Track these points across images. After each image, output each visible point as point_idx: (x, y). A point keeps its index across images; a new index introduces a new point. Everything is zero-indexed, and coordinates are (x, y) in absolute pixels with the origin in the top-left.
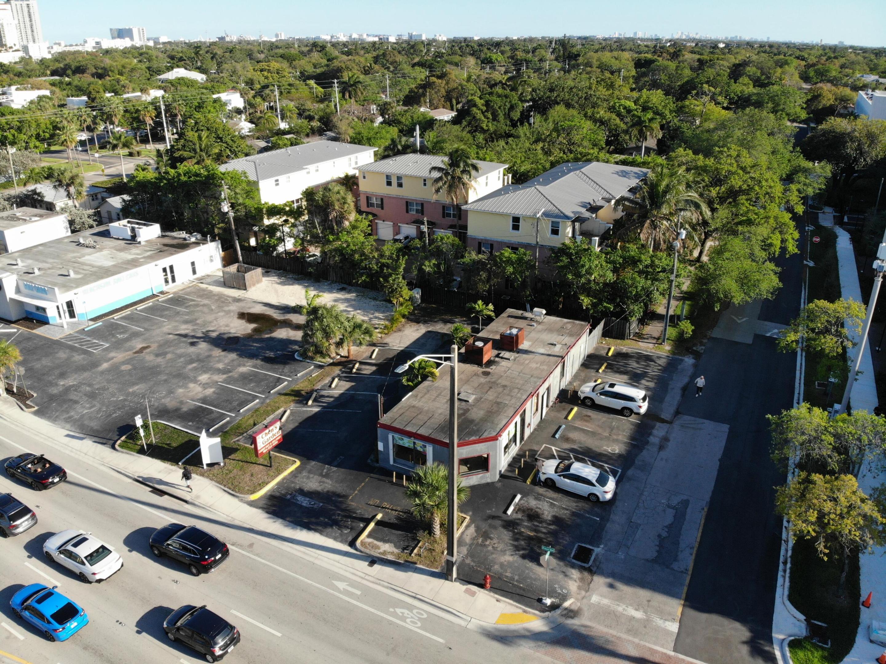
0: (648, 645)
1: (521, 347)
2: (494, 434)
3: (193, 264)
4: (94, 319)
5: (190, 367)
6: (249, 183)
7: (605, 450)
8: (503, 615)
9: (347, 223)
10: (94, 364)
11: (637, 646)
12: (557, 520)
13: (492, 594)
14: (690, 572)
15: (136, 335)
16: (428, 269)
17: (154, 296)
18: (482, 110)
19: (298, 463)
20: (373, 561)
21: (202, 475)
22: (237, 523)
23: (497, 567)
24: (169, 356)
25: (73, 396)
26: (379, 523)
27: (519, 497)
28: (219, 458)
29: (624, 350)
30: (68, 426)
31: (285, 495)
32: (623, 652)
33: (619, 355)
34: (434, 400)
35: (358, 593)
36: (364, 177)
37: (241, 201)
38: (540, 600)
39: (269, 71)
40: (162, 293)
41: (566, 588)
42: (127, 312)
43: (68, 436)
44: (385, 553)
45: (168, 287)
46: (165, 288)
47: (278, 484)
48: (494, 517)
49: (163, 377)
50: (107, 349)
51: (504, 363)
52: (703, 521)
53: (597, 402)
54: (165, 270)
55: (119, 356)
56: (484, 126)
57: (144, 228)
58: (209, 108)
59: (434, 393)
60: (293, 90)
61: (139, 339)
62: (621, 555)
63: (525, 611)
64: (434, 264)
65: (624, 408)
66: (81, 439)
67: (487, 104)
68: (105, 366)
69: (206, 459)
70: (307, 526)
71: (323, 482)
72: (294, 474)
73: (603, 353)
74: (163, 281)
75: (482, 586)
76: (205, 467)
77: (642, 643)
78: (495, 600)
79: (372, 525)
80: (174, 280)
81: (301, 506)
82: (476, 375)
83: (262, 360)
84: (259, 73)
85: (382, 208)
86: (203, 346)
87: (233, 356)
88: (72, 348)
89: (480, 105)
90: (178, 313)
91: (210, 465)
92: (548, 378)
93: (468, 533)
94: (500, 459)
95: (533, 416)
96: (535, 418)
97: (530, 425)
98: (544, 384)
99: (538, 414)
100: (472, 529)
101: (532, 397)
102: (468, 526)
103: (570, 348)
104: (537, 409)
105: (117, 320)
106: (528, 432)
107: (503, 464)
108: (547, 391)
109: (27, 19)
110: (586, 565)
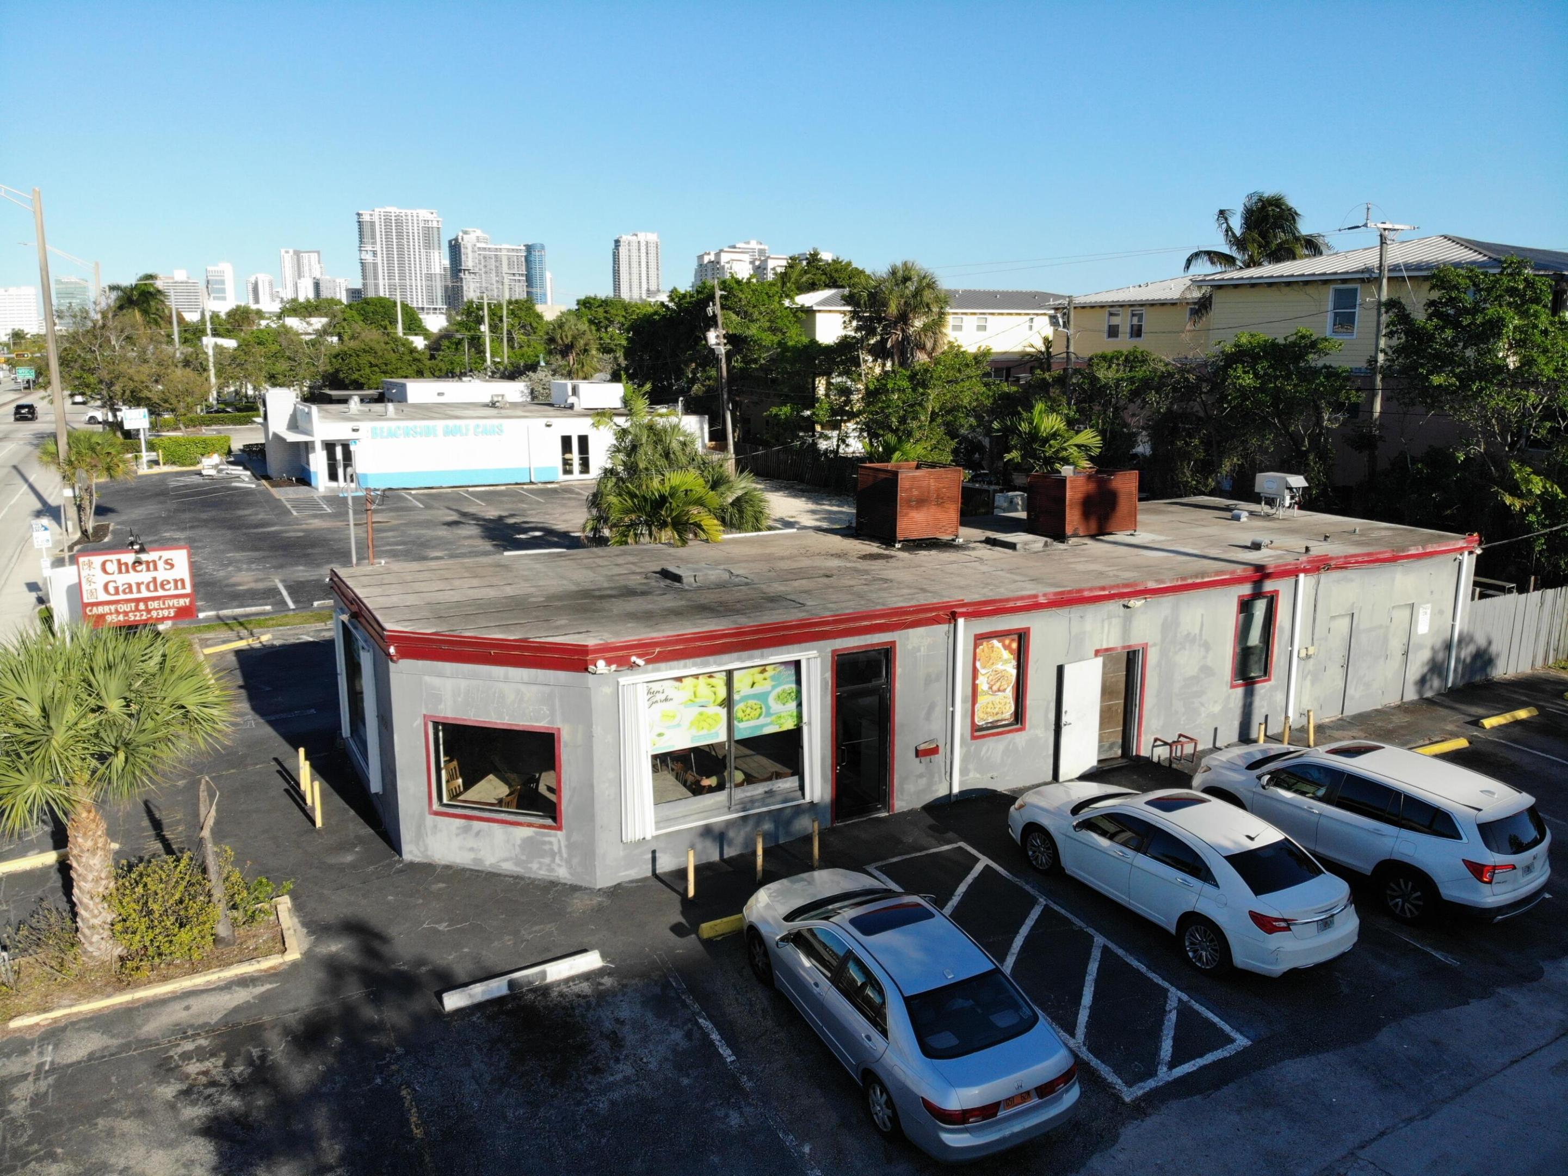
1: (1117, 538)
2: (592, 642)
9: (921, 357)
17: (529, 483)
42: (448, 490)
45: (569, 477)
46: (561, 477)
51: (983, 552)
54: (567, 441)
55: (315, 524)
59: (628, 560)
68: (273, 528)
74: (559, 465)
80: (584, 466)
82: (839, 555)
88: (277, 508)
90: (522, 501)
92: (1114, 607)
93: (197, 1005)
94: (619, 783)
95: (978, 731)
96: (994, 747)
97: (938, 758)
98: (1075, 612)
99: (1019, 739)
100: (242, 996)
101: (953, 617)
102: (244, 982)
103: (1320, 565)
104: (1019, 716)
105: (410, 494)
106: (923, 782)
107: (658, 824)
108: (1099, 661)
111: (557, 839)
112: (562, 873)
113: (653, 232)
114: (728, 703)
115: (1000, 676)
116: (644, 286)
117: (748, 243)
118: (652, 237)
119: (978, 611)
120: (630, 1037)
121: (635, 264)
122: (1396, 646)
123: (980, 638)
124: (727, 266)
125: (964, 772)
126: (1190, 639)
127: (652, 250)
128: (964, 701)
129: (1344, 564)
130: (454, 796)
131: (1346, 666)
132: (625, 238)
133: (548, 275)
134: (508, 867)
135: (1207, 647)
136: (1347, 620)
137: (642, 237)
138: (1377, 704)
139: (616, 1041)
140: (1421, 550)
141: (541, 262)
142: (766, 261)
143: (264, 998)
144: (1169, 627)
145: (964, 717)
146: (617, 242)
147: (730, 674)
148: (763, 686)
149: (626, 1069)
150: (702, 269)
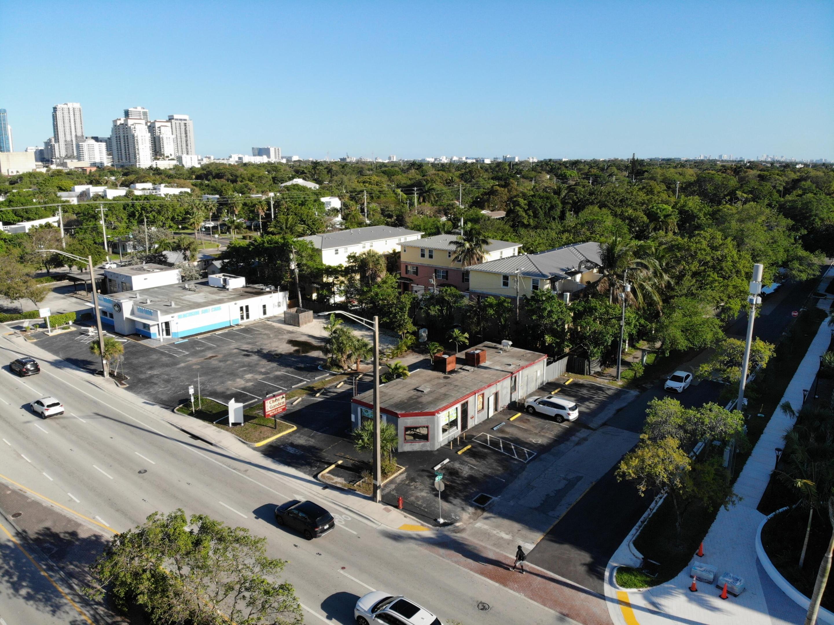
0: (505, 554)
1: (482, 364)
2: (433, 410)
3: (264, 306)
4: (183, 338)
5: (241, 369)
6: (313, 250)
7: (531, 441)
8: (405, 526)
9: (379, 280)
10: (175, 364)
11: (497, 553)
12: (471, 478)
13: (402, 512)
14: (560, 518)
15: (210, 348)
16: (433, 313)
17: (231, 326)
18: (524, 209)
19: (295, 428)
20: (326, 486)
21: (227, 430)
22: (241, 458)
23: (413, 498)
24: (229, 362)
25: (154, 380)
26: (338, 466)
27: (447, 460)
28: (241, 420)
29: (581, 381)
30: (146, 397)
31: (279, 446)
32: (484, 555)
33: (575, 385)
34: (399, 390)
36: (405, 251)
37: (304, 262)
38: (436, 520)
39: (370, 183)
40: (237, 325)
41: (459, 516)
42: (208, 335)
43: (145, 403)
44: (336, 483)
45: (243, 321)
46: (240, 322)
47: (278, 439)
48: (423, 470)
49: (220, 374)
50: (187, 356)
51: (464, 373)
52: (588, 490)
53: (537, 410)
54: (241, 309)
55: (193, 360)
56: (525, 222)
57: (234, 279)
58: (310, 206)
59: (401, 386)
60: (382, 196)
61: (211, 351)
62: (512, 503)
63: (422, 525)
64: (438, 309)
65: (557, 415)
66: (153, 405)
67: (530, 204)
68: (182, 365)
69: (232, 420)
70: (288, 464)
71: (309, 440)
72: (290, 435)
73: (562, 382)
74: (240, 317)
75: (397, 507)
76: (230, 425)
77: (502, 552)
78: (403, 516)
79: (333, 466)
80: (248, 317)
81: (288, 453)
82: (439, 378)
83: (295, 368)
84: (362, 184)
85: (417, 275)
86: (255, 358)
87: (274, 365)
88: (163, 353)
89: (522, 205)
90: (244, 338)
91: (234, 424)
92: (495, 385)
94: (437, 432)
95: (478, 412)
96: (480, 414)
97: (474, 418)
98: (490, 388)
99: (483, 412)
101: (475, 394)
103: (523, 368)
104: (483, 408)
105: (199, 339)
106: (471, 423)
107: (443, 438)
108: (494, 394)
109: (183, 135)
110: (482, 506)
111: (428, 443)
112: (429, 449)
113: (77, 102)
114: (449, 416)
115: (481, 402)
116: (74, 134)
117: (136, 108)
118: (77, 105)
119: (477, 391)
120: (462, 468)
121: (67, 121)
122: (535, 379)
123: (479, 395)
124: (132, 127)
125: (477, 419)
126: (504, 388)
127: (77, 113)
128: (477, 407)
130: (405, 439)
132: (59, 106)
133: (9, 127)
134: (419, 450)
135: (507, 388)
136: (527, 377)
137: (70, 105)
139: (460, 469)
140: (538, 361)
141: (4, 120)
142: (154, 123)
144: (501, 386)
146: (55, 109)
148: (453, 412)
149: (465, 472)
150: (116, 128)
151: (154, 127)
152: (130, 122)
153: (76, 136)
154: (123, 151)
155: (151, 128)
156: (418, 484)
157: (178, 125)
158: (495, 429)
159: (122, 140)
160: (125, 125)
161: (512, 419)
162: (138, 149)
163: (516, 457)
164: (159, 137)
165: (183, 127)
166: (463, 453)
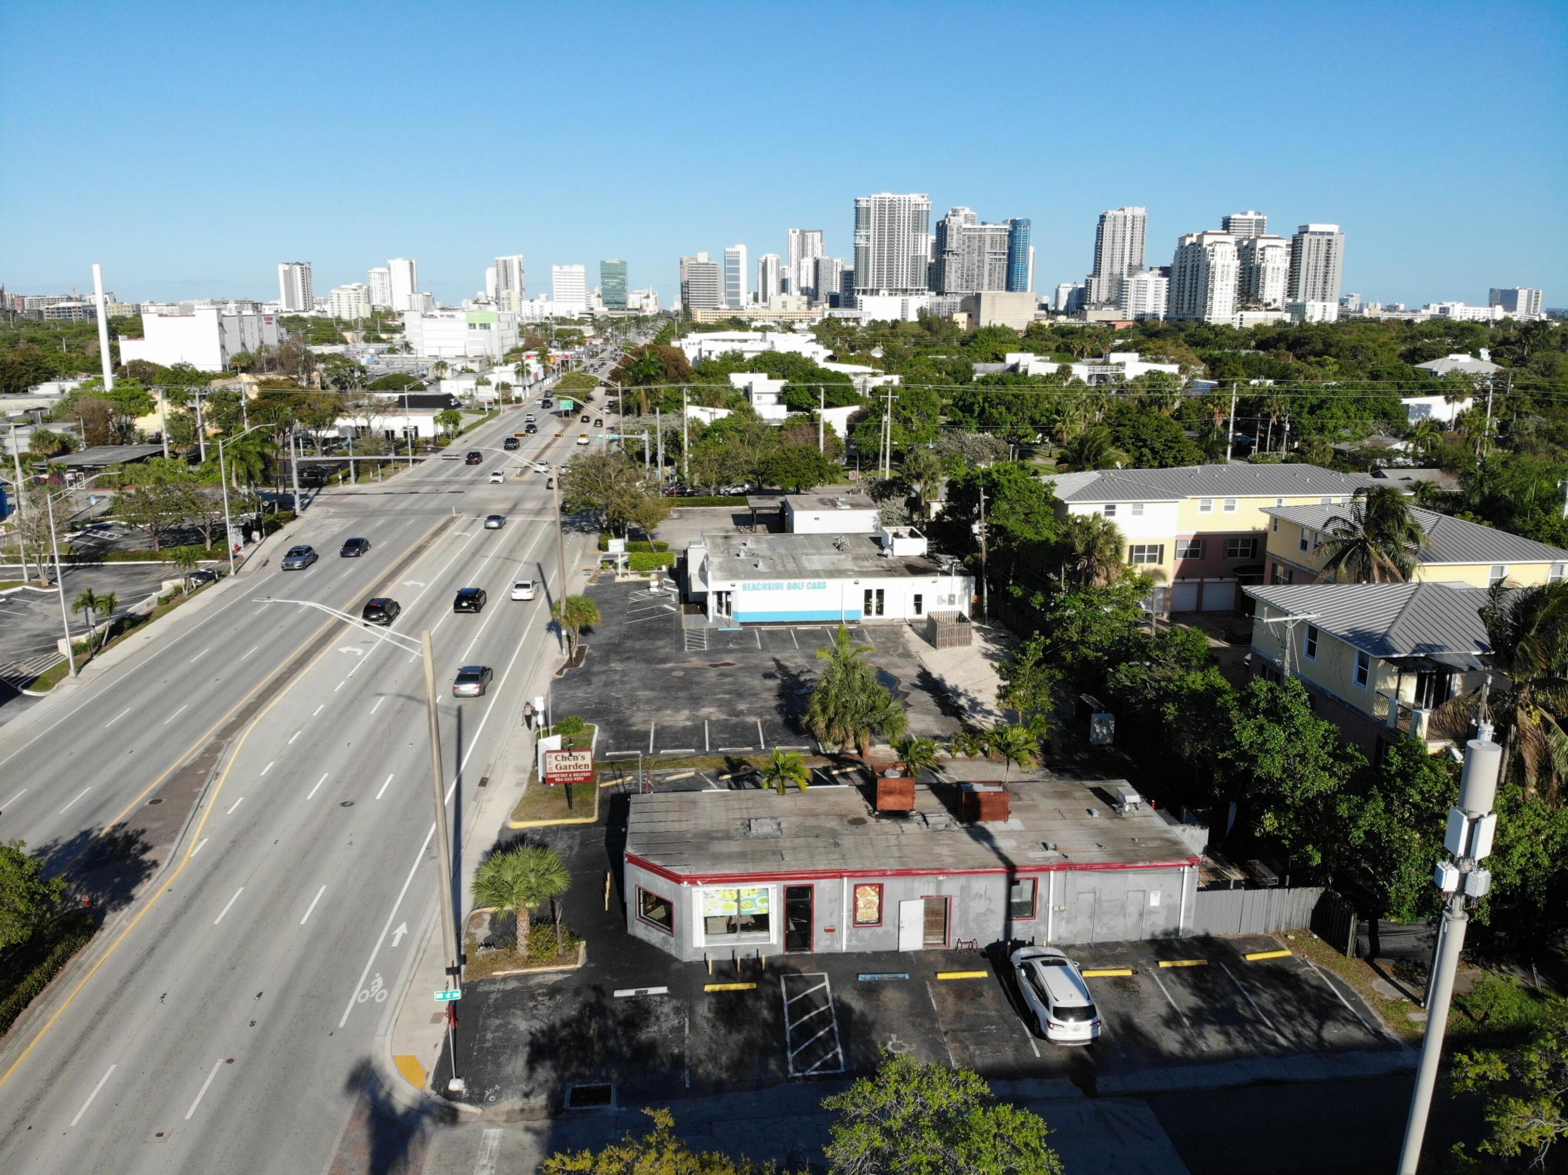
1: (992, 826)
3: (919, 597)
7: (886, 1041)
8: (411, 1058)
9: (1099, 582)
10: (663, 661)
12: (651, 1048)
13: (444, 1034)
19: (592, 820)
23: (495, 1022)
25: (597, 678)
27: (663, 990)
29: (1307, 969)
31: (530, 837)
35: (395, 943)
40: (850, 622)
41: (498, 1098)
42: (783, 628)
44: (473, 933)
45: (868, 617)
46: (863, 618)
47: (545, 826)
48: (598, 987)
50: (698, 652)
51: (913, 826)
54: (868, 594)
55: (694, 662)
57: (911, 539)
63: (428, 1073)
65: (1035, 1015)
68: (669, 665)
72: (569, 827)
73: (1240, 948)
74: (862, 608)
80: (880, 611)
82: (843, 815)
83: (787, 719)
86: (772, 683)
87: (773, 703)
88: (678, 640)
92: (930, 878)
93: (548, 977)
94: (691, 925)
95: (856, 923)
96: (866, 933)
97: (836, 932)
98: (909, 880)
99: (880, 930)
100: (560, 977)
101: (842, 877)
102: (562, 972)
103: (1066, 866)
104: (880, 920)
105: (759, 630)
106: (828, 943)
107: (707, 942)
108: (922, 901)
109: (1322, 263)
110: (567, 1105)
111: (672, 940)
112: (673, 952)
113: (1141, 206)
114: (738, 901)
115: (870, 902)
116: (1127, 260)
117: (1245, 214)
118: (1140, 211)
119: (853, 874)
120: (662, 1019)
121: (1118, 239)
122: (1133, 910)
123: (856, 887)
124: (1209, 249)
125: (849, 940)
126: (979, 896)
127: (1139, 225)
128: (848, 911)
129: (1088, 867)
130: (646, 912)
131: (1092, 916)
132: (1111, 214)
133: (1031, 249)
134: (658, 945)
135: (990, 900)
136: (1091, 895)
137: (1129, 211)
138: (1120, 938)
139: (658, 1019)
140: (1148, 864)
141: (1025, 237)
142: (1255, 241)
143: (566, 979)
144: (963, 889)
145: (849, 917)
146: (1102, 219)
147: (738, 892)
148: (754, 896)
149: (656, 1028)
150: (1183, 251)
151: (1254, 249)
152: (1207, 240)
153: (1130, 265)
154: (1187, 294)
155: (1246, 253)
156: (548, 1003)
157: (1314, 243)
158: (861, 978)
159: (1188, 272)
160: (1197, 245)
161: (941, 976)
162: (1212, 290)
163: (790, 1056)
164: (1259, 268)
165: (1323, 248)
166: (713, 993)
